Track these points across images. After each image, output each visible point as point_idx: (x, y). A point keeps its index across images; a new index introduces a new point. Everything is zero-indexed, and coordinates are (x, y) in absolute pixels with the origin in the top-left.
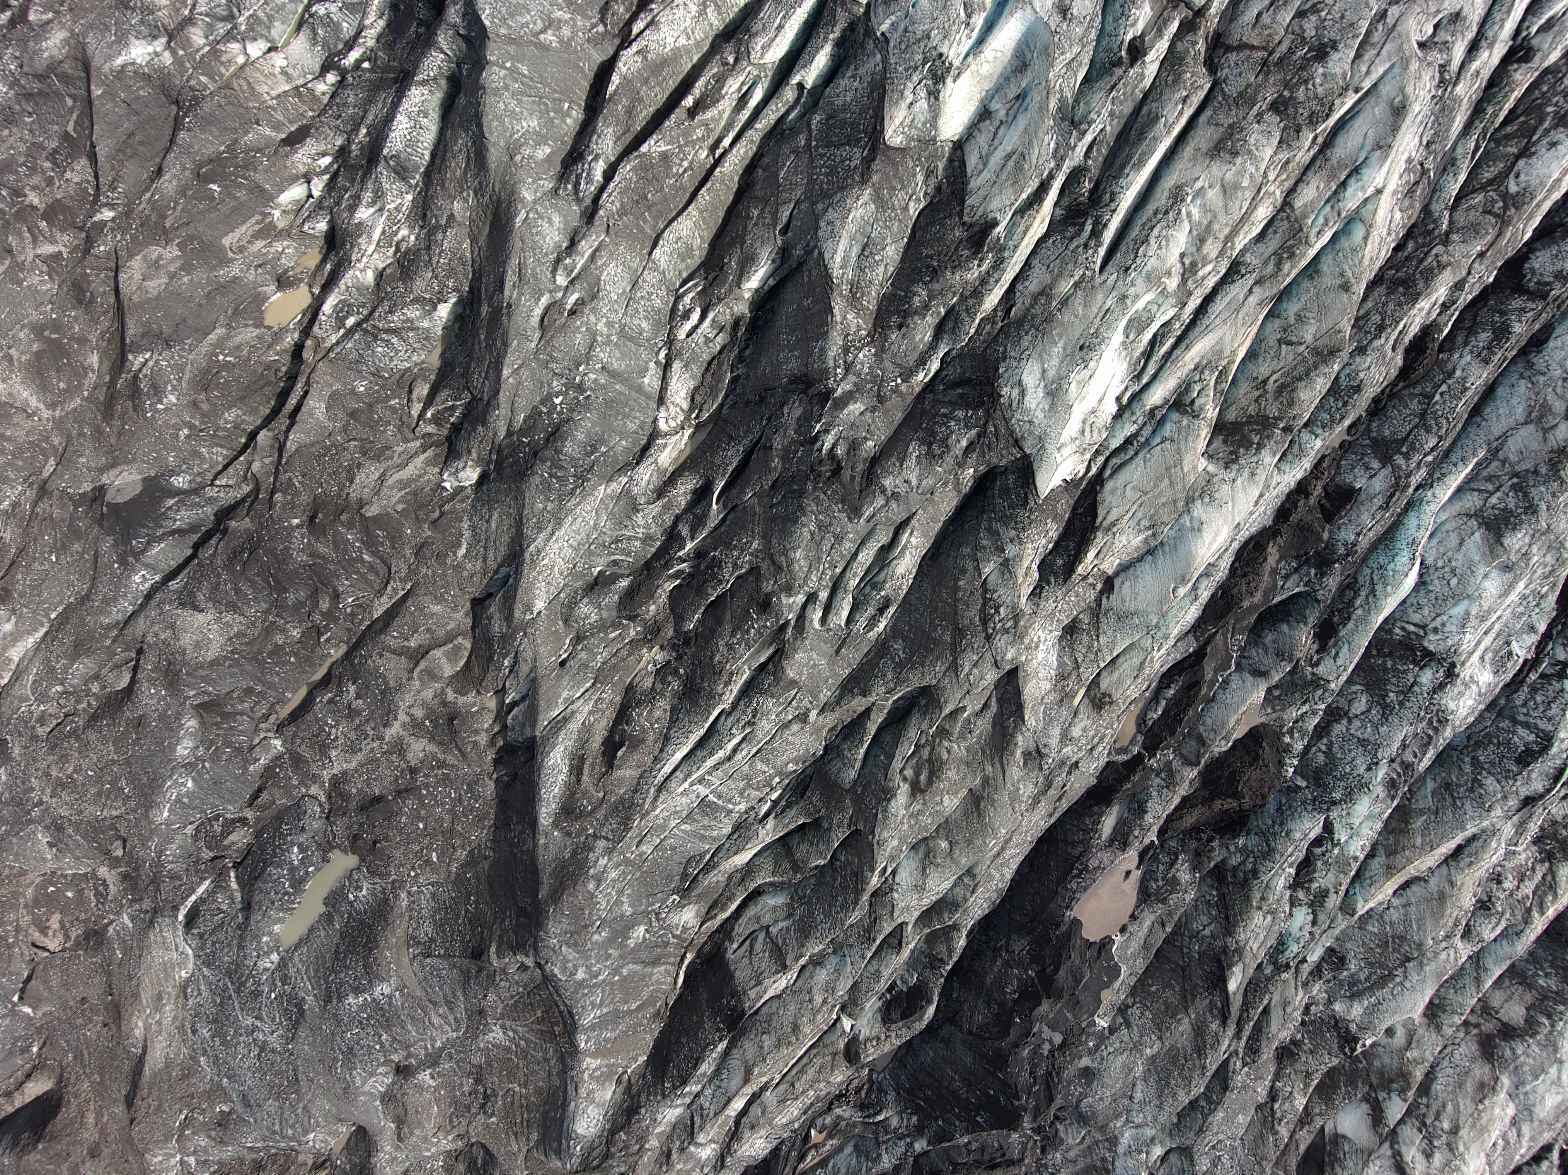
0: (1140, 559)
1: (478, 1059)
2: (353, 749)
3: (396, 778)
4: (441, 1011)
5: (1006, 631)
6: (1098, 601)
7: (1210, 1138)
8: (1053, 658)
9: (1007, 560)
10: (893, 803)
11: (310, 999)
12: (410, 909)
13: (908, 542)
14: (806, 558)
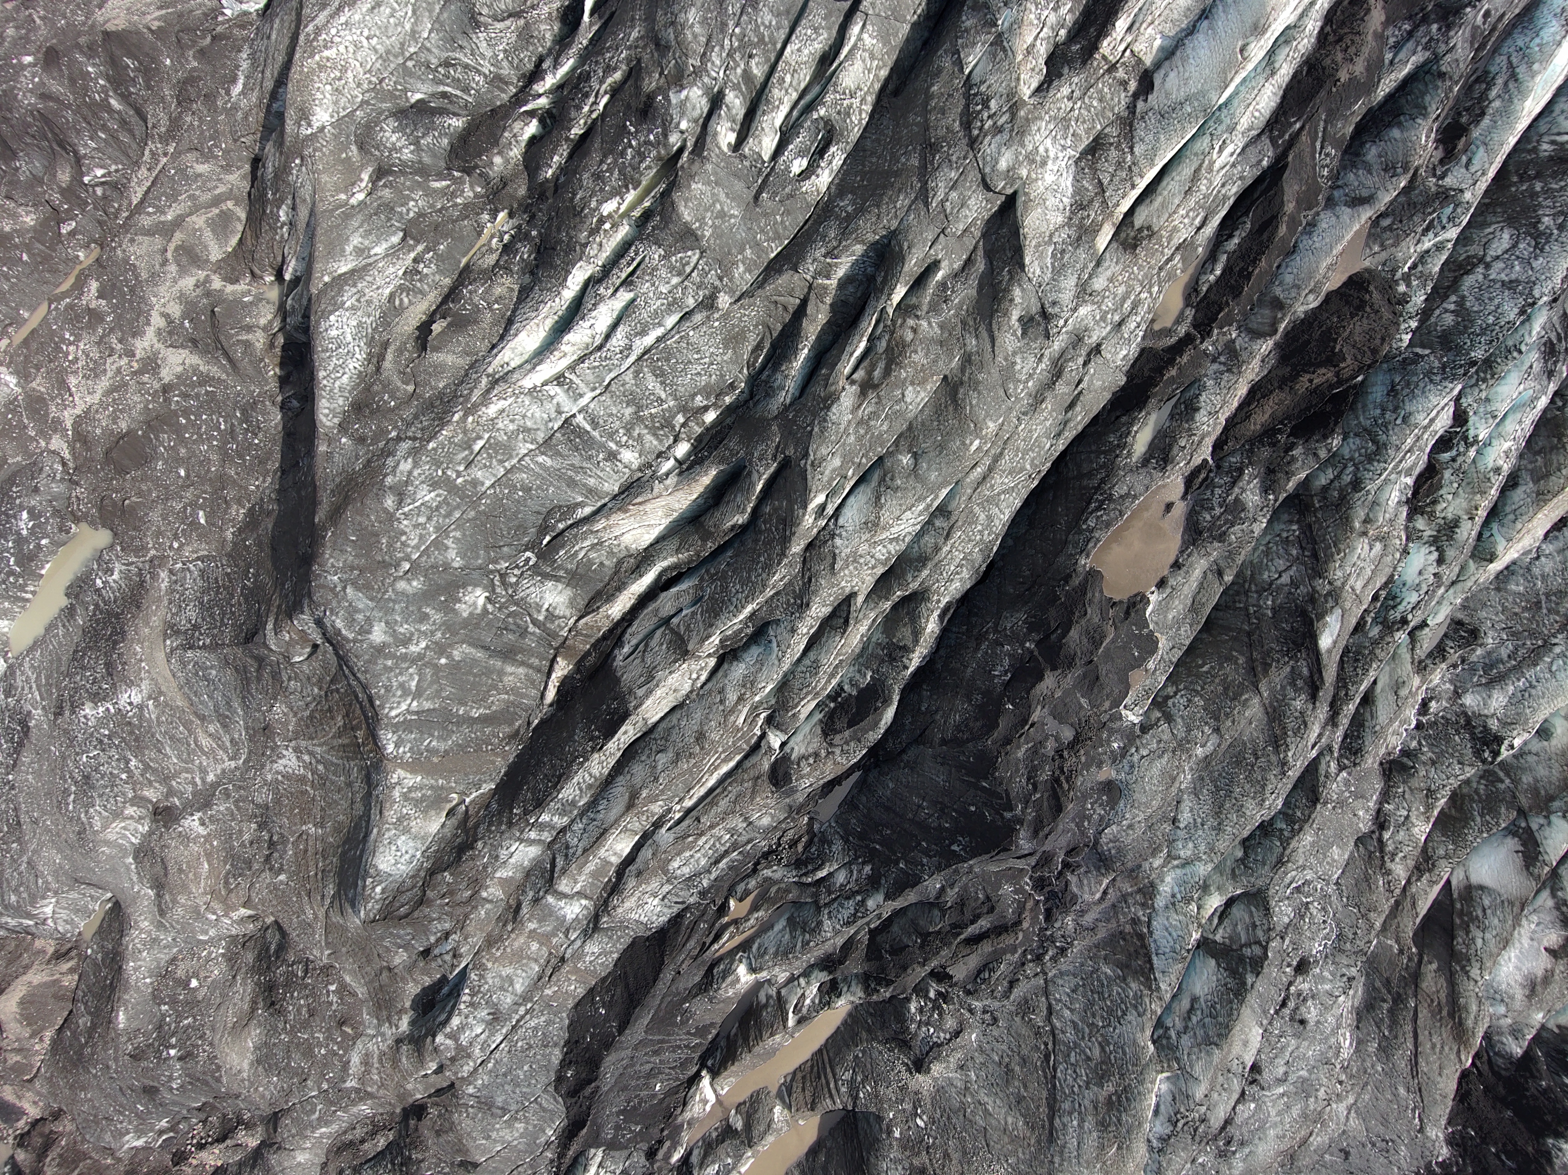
0: (1191, 31)
1: (264, 796)
2: (95, 371)
3: (146, 407)
4: (211, 728)
5: (998, 130)
6: (1132, 108)
7: (1292, 875)
8: (1067, 183)
9: (1000, 35)
10: (834, 409)
11: (37, 713)
12: (171, 591)
13: (859, 39)
14: (704, 21)
